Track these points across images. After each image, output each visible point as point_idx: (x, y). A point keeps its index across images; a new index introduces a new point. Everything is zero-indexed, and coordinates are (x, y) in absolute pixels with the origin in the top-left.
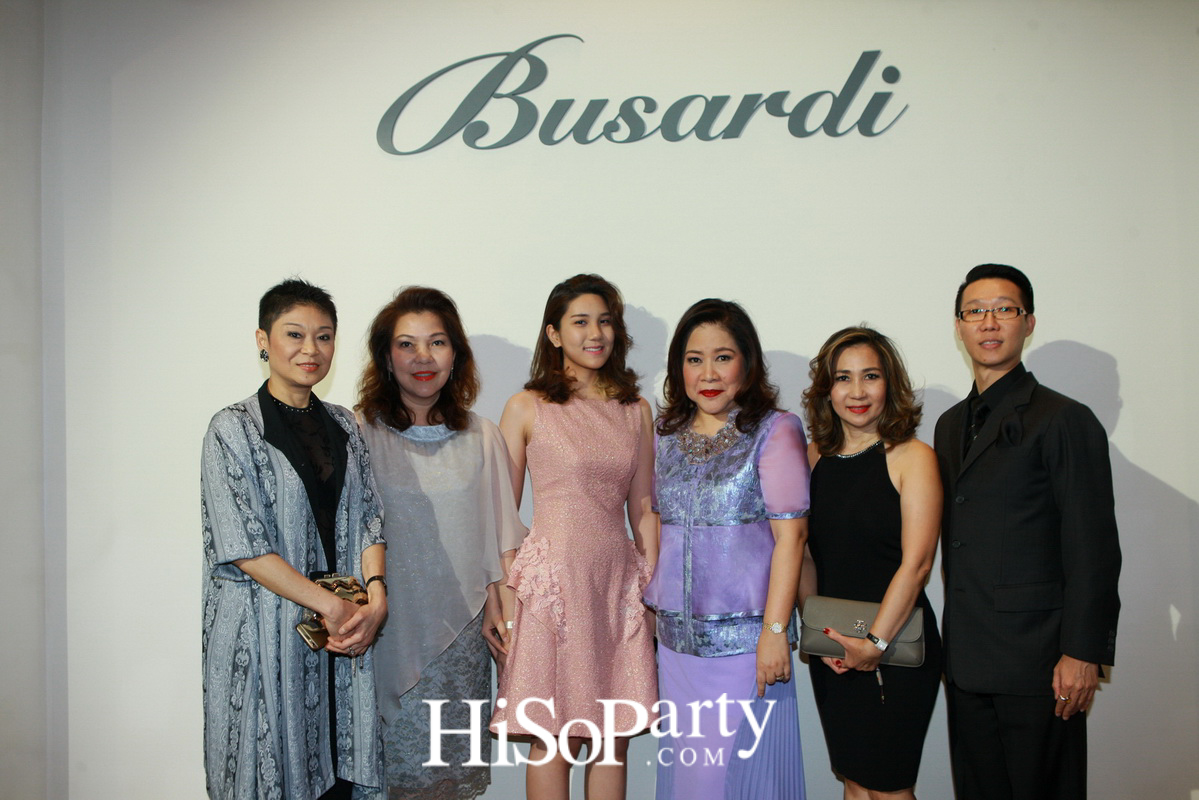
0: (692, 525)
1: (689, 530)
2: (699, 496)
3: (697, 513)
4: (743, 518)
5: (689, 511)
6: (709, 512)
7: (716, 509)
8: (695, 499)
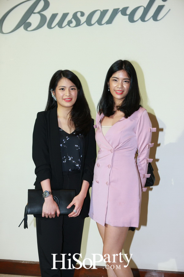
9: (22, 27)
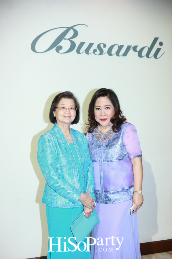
0: (102, 162)
1: (101, 163)
2: (104, 152)
3: (104, 158)
4: (119, 159)
5: (101, 157)
6: (108, 157)
7: (110, 156)
8: (103, 153)
9: (54, 49)
